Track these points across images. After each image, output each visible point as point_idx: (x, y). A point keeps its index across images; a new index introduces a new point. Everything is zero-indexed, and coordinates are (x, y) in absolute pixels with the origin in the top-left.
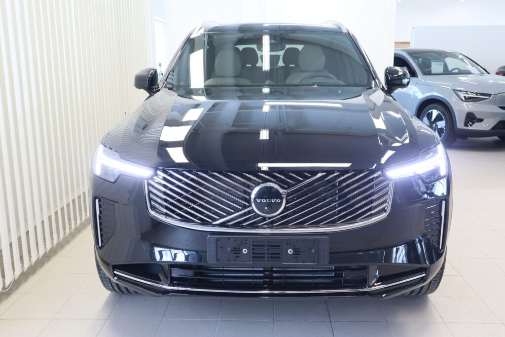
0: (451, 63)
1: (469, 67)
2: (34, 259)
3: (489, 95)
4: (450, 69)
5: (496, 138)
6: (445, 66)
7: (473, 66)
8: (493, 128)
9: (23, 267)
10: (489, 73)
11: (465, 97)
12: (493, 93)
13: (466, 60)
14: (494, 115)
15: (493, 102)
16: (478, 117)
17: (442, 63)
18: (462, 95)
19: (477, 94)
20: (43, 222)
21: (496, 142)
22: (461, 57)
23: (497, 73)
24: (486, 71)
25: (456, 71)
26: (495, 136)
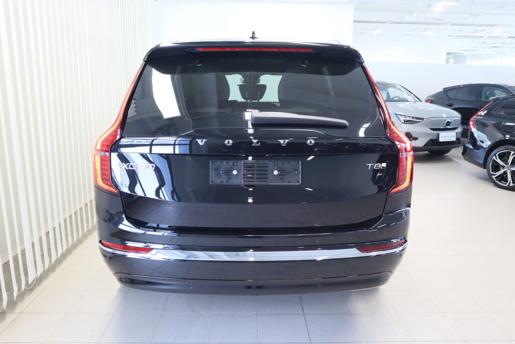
0: (393, 93)
1: (405, 95)
2: (54, 259)
3: (423, 119)
4: (391, 97)
5: (427, 152)
6: (388, 94)
7: (409, 95)
8: (425, 145)
9: (44, 266)
10: (421, 101)
11: (404, 121)
12: (424, 117)
13: (403, 90)
14: (426, 134)
15: (425, 125)
16: (414, 136)
17: (386, 92)
18: (402, 119)
19: (413, 118)
20: (60, 224)
21: (427, 155)
22: (398, 87)
23: (426, 101)
24: (419, 99)
25: (397, 99)
26: (426, 151)
